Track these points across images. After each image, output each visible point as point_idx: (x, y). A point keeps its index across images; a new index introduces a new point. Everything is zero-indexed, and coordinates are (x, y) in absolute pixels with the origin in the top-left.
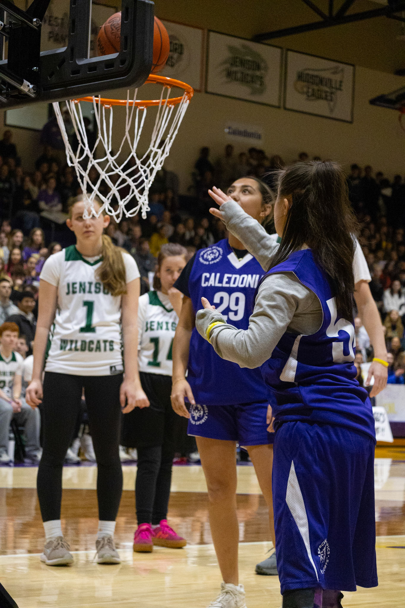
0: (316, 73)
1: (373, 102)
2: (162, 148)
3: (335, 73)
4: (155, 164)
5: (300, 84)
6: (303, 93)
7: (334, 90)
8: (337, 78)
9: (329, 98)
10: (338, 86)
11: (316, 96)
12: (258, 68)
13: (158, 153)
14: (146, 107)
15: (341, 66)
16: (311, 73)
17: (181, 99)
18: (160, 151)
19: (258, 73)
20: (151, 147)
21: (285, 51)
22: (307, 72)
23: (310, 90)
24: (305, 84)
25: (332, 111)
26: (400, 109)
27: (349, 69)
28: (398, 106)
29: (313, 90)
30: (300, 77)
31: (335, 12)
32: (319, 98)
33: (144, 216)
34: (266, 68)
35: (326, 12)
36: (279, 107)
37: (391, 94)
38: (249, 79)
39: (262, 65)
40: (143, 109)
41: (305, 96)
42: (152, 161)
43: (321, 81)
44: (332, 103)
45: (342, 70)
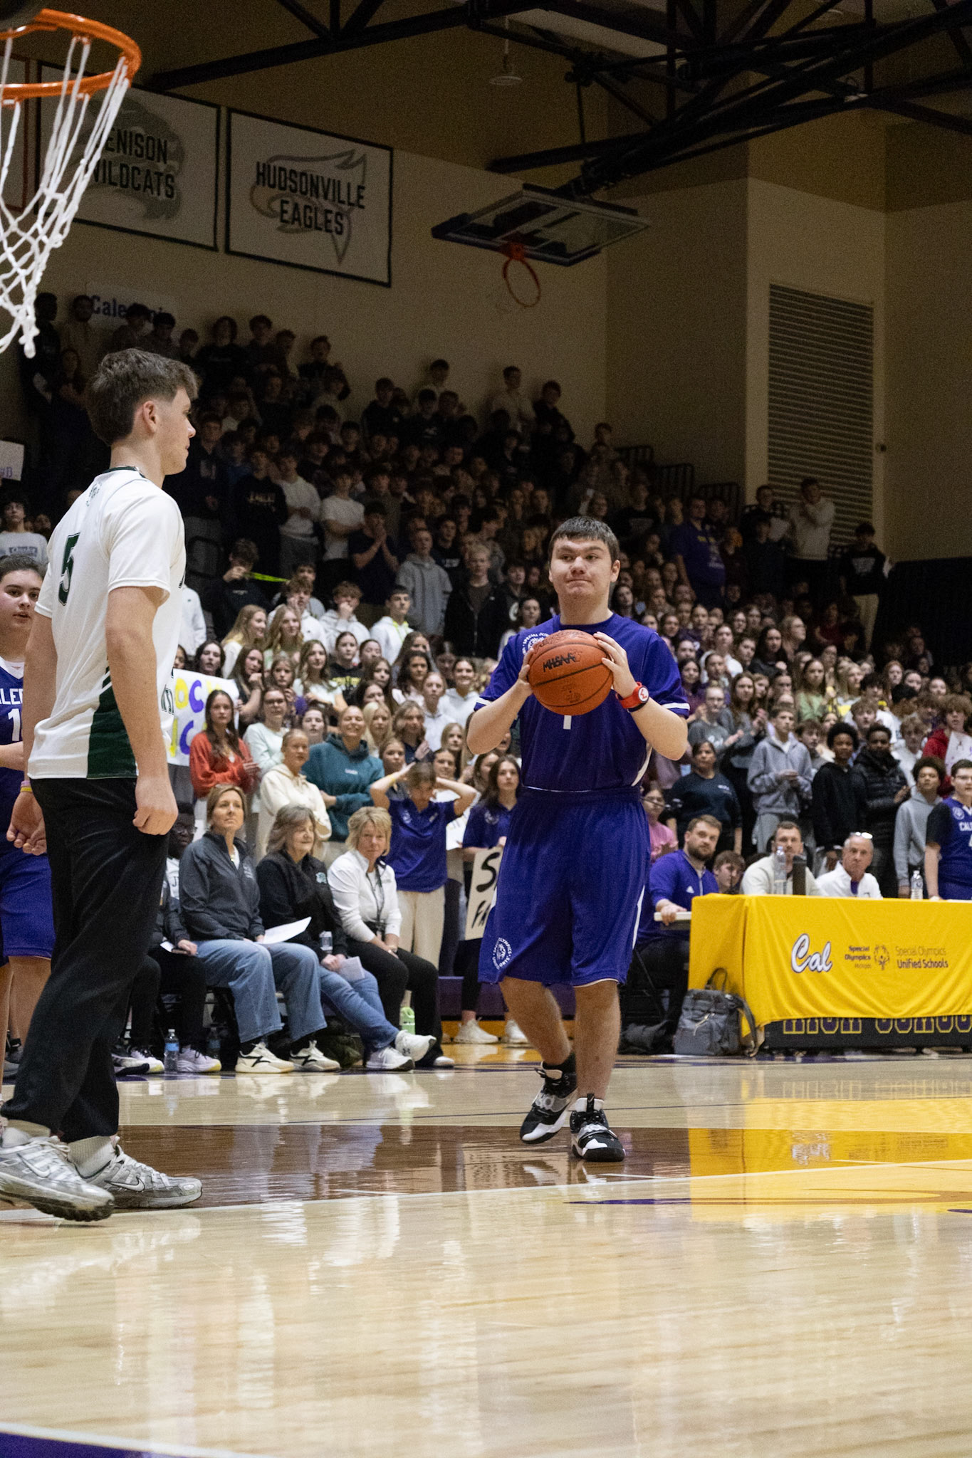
0: (299, 167)
1: (440, 232)
2: (68, 192)
3: (344, 166)
4: (49, 234)
5: (264, 193)
6: (271, 215)
7: (346, 207)
8: (351, 177)
9: (333, 226)
10: (353, 198)
11: (300, 221)
12: (164, 155)
13: (59, 203)
14: (19, 100)
15: (361, 149)
16: (289, 165)
17: (110, 78)
18: (62, 199)
19: (162, 167)
20: (43, 188)
21: (226, 114)
22: (278, 164)
23: (289, 208)
24: (276, 191)
25: (340, 258)
26: (504, 250)
27: (378, 158)
28: (499, 241)
29: (296, 207)
30: (264, 174)
31: (344, 20)
32: (310, 226)
33: (30, 350)
34: (180, 155)
35: (325, 20)
36: (214, 249)
37: (480, 213)
38: (140, 180)
39: (172, 147)
40: (13, 106)
41: (277, 222)
42: (43, 225)
43: (314, 185)
44: (341, 240)
45: (363, 159)
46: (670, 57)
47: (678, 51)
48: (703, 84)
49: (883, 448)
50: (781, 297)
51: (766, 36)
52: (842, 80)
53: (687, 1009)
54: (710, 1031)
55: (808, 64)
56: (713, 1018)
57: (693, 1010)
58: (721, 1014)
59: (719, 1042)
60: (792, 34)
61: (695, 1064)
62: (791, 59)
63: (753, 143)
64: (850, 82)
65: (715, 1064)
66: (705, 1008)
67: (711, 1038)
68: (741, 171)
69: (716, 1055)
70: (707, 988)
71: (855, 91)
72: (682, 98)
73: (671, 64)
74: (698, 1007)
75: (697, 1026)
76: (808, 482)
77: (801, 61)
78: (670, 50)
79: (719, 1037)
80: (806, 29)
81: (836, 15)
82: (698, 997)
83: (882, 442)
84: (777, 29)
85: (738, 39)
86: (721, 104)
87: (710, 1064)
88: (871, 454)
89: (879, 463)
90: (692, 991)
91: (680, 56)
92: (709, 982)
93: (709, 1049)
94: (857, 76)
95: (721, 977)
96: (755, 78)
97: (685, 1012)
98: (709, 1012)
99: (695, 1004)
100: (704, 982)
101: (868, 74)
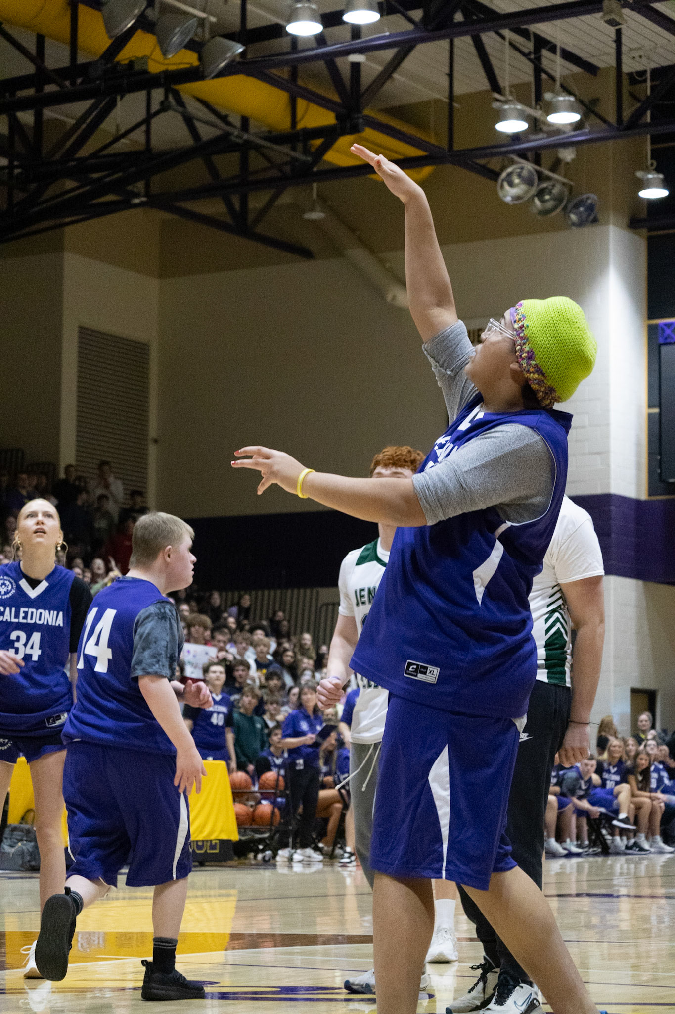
46: (11, 167)
47: (16, 163)
48: (33, 186)
49: (156, 441)
50: (86, 335)
51: (78, 156)
52: (130, 188)
53: (6, 838)
54: (22, 854)
55: (105, 177)
56: (24, 845)
57: (11, 839)
58: (30, 841)
59: (29, 861)
60: (95, 155)
61: (10, 878)
62: (94, 172)
63: (68, 229)
64: (135, 190)
65: (26, 878)
66: (19, 838)
67: (22, 858)
68: (59, 248)
69: (26, 871)
70: (21, 823)
71: (137, 195)
72: (19, 196)
73: (11, 173)
74: (14, 836)
75: (13, 850)
76: (103, 464)
77: (104, 174)
78: (11, 162)
79: (28, 858)
80: (105, 152)
81: (125, 144)
82: (14, 829)
83: (156, 437)
84: (85, 151)
85: (57, 157)
86: (46, 201)
87: (22, 878)
88: (147, 445)
89: (153, 451)
90: (10, 825)
91: (17, 167)
92: (23, 819)
93: (22, 866)
94: (140, 186)
95: (31, 815)
96: (70, 184)
97: (5, 840)
98: (21, 840)
99: (12, 835)
100: (19, 818)
101: (147, 186)
